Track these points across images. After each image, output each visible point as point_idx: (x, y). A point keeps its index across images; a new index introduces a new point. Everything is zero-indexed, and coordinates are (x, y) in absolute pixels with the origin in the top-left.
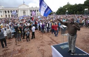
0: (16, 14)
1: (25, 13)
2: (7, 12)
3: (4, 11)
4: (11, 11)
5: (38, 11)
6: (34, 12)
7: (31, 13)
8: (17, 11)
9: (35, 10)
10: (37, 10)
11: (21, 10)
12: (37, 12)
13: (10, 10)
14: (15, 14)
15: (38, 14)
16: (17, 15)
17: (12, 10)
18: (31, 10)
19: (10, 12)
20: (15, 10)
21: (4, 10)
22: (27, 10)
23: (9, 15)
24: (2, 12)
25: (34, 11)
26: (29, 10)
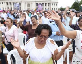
1: (30, 7)
2: (9, 4)
3: (6, 3)
4: (14, 3)
5: (46, 5)
7: (37, 7)
8: (20, 3)
9: (42, 3)
10: (45, 3)
11: (25, 2)
13: (12, 2)
14: (18, 6)
15: (45, 8)
16: (20, 8)
17: (15, 2)
18: (37, 3)
20: (18, 2)
22: (32, 2)
26: (34, 2)
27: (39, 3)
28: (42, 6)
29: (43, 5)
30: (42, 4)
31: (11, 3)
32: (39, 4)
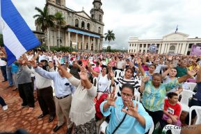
0: (156, 49)
1: (174, 49)
2: (143, 45)
4: (149, 45)
8: (158, 45)
11: (167, 43)
16: (157, 51)
17: (151, 43)
19: (147, 46)
20: (156, 43)
21: (139, 43)
22: (181, 43)
23: (144, 51)
24: (137, 45)
26: (186, 43)
27: (195, 43)
31: (145, 45)
32: (196, 46)
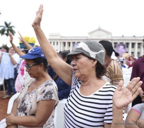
2: (66, 44)
3: (62, 43)
4: (74, 43)
5: (133, 47)
6: (122, 47)
9: (125, 42)
12: (130, 49)
17: (76, 42)
19: (71, 44)
20: (81, 41)
21: (62, 41)
24: (59, 43)
25: (124, 45)
27: (119, 42)
28: (124, 48)
29: (127, 47)
30: (124, 44)
31: (69, 43)
32: (119, 45)
